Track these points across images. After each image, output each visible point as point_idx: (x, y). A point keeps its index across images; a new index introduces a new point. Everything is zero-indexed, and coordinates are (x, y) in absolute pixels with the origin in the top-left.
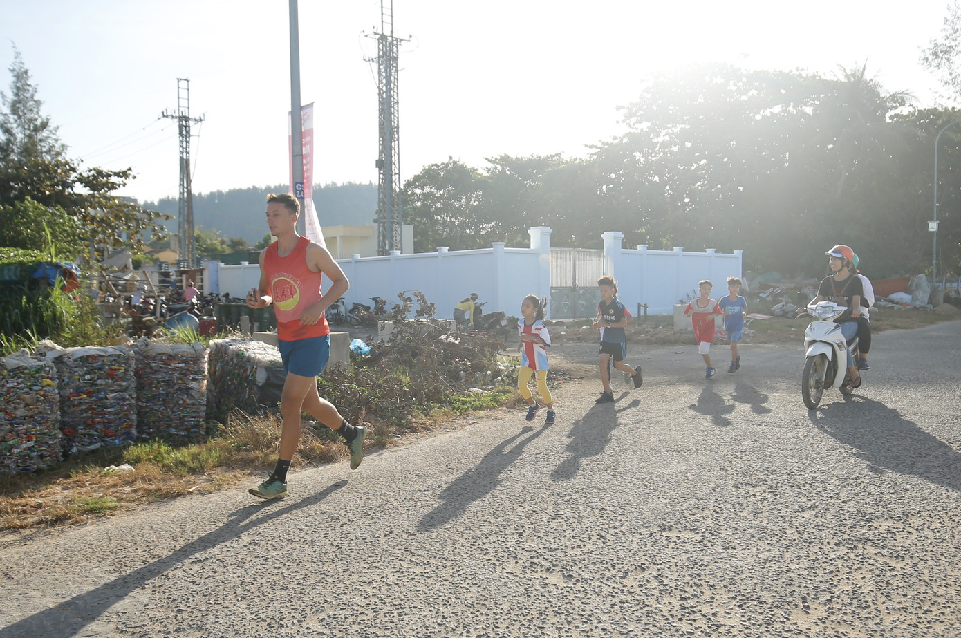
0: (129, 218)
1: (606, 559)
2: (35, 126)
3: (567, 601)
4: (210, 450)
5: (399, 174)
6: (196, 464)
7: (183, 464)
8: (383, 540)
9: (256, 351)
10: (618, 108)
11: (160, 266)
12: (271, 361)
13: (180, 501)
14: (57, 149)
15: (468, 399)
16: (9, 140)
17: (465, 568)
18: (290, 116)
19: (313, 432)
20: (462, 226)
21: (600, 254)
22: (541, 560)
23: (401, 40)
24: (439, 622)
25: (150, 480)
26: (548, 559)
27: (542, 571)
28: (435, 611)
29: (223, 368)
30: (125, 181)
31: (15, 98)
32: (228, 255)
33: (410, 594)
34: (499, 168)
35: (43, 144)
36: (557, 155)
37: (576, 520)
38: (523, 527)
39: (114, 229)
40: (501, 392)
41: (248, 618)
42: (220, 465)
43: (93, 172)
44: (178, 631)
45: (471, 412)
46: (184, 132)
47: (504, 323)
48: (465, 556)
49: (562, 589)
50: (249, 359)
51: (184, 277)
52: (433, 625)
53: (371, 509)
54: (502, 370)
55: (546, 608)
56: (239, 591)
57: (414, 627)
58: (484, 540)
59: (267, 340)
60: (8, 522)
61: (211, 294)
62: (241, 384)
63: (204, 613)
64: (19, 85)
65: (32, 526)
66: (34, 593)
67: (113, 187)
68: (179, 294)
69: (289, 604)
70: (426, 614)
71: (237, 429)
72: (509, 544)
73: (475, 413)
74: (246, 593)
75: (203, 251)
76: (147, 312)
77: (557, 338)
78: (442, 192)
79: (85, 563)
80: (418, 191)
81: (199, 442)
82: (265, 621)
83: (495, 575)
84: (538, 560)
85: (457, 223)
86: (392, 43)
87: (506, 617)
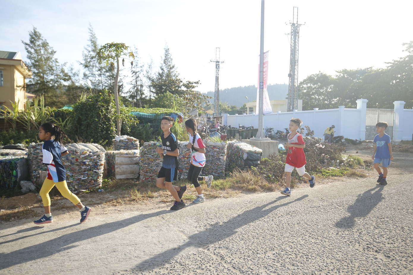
0: (198, 98)
1: (408, 252)
2: (171, 67)
3: (388, 268)
4: (227, 182)
5: (298, 79)
6: (222, 187)
7: (217, 186)
8: (296, 226)
9: (244, 146)
10: (404, 44)
11: (207, 115)
12: (249, 151)
13: (217, 199)
14: (177, 75)
15: (329, 172)
16: (163, 72)
17: (335, 243)
18: (259, 57)
19: (265, 179)
20: (324, 100)
21: (392, 112)
22: (372, 246)
23: (301, 25)
24: (325, 265)
25: (207, 191)
26: (375, 246)
27: (373, 251)
28: (323, 260)
29: (231, 152)
30: (198, 85)
31: (165, 58)
32: (230, 111)
33: (310, 250)
34: (342, 75)
35: (173, 73)
36: (370, 68)
37: (389, 231)
38: (361, 230)
39: (193, 102)
40: (344, 170)
41: (245, 248)
42: (230, 188)
43: (188, 82)
44: (219, 248)
45: (331, 177)
46: (217, 67)
47: (343, 140)
48: (334, 238)
49: (385, 262)
50: (241, 149)
51: (215, 119)
52: (322, 266)
53: (290, 212)
54: (344, 160)
55: (378, 269)
56: (241, 236)
57: (314, 265)
58: (343, 233)
59: (248, 142)
60: (163, 200)
61: (224, 126)
62: (237, 158)
63: (228, 243)
64: (166, 53)
65: (170, 202)
66: (171, 225)
67: (193, 87)
68: (213, 125)
69: (260, 245)
70: (319, 260)
71: (237, 175)
72: (355, 236)
73: (333, 178)
74: (243, 238)
75: (222, 110)
76: (203, 132)
77: (369, 148)
78: (315, 86)
79: (187, 217)
80: (305, 86)
81: (222, 179)
82: (251, 250)
83: (350, 249)
84: (371, 246)
85: (321, 99)
86: (297, 26)
87: (357, 269)
